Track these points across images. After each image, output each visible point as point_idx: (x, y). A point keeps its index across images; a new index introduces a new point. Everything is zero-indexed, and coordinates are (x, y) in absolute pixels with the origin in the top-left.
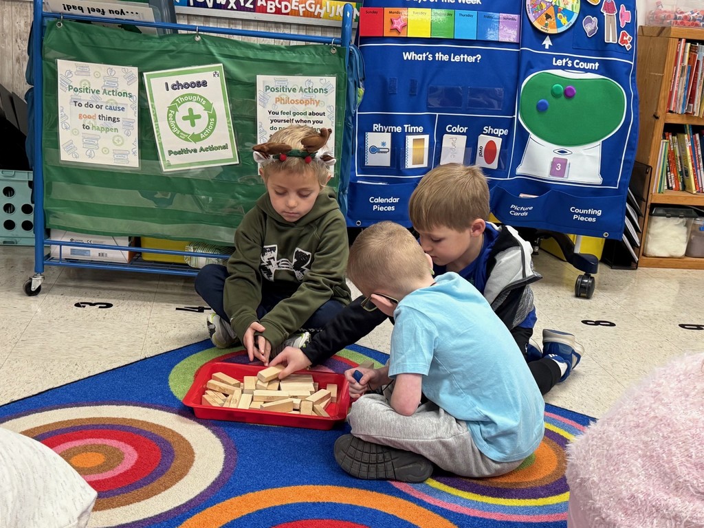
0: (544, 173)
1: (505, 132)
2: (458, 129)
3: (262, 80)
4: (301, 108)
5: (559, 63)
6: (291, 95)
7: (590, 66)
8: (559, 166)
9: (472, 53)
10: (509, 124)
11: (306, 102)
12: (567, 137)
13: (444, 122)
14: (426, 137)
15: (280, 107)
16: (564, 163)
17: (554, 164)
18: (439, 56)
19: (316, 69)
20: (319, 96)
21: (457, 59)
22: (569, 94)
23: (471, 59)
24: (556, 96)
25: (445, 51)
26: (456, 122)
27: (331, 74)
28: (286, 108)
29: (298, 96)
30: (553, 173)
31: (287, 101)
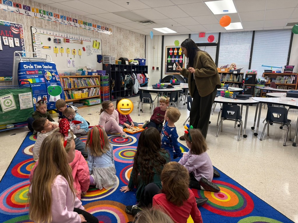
0: (53, 100)
1: (47, 95)
2: (40, 96)
3: (19, 95)
4: (27, 98)
5: (51, 84)
6: (25, 96)
7: (55, 84)
8: (55, 99)
9: (39, 84)
10: (47, 94)
11: (27, 97)
12: (55, 95)
13: (37, 96)
14: (35, 98)
15: (23, 98)
16: (55, 98)
17: (54, 99)
18: (35, 86)
19: (27, 91)
20: (29, 95)
21: (37, 86)
22: (54, 89)
23: (39, 85)
24: (52, 89)
25: (35, 85)
26: (39, 95)
27: (30, 91)
28: (24, 98)
29: (26, 96)
30: (54, 100)
31: (24, 97)
